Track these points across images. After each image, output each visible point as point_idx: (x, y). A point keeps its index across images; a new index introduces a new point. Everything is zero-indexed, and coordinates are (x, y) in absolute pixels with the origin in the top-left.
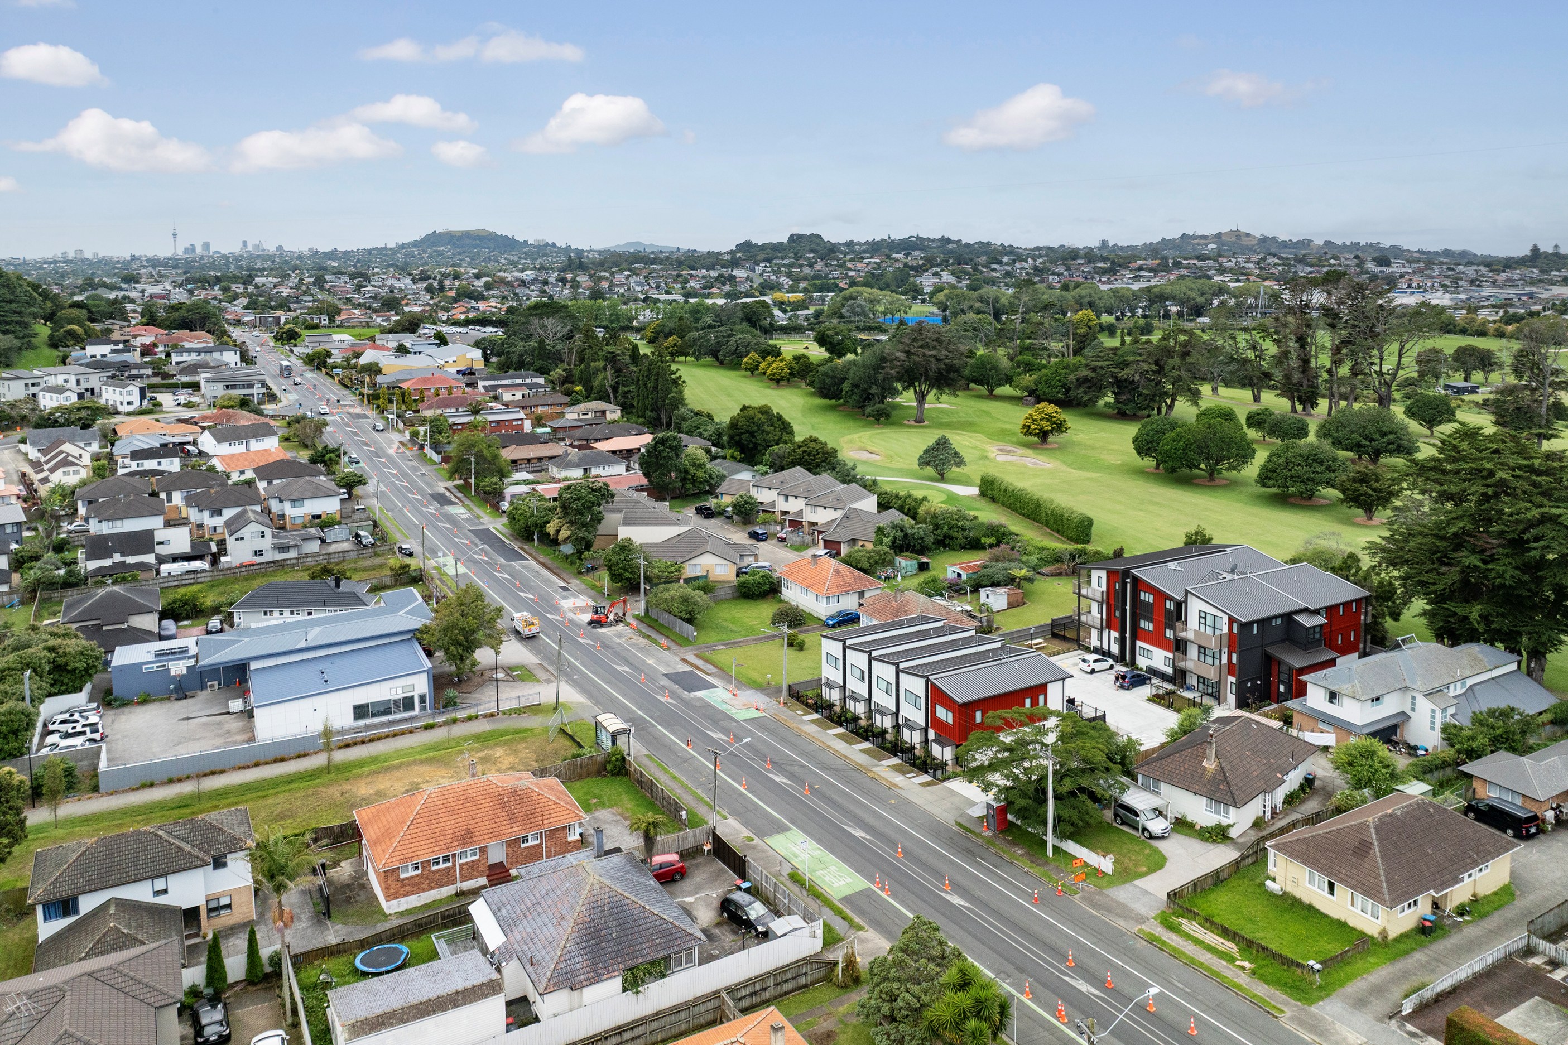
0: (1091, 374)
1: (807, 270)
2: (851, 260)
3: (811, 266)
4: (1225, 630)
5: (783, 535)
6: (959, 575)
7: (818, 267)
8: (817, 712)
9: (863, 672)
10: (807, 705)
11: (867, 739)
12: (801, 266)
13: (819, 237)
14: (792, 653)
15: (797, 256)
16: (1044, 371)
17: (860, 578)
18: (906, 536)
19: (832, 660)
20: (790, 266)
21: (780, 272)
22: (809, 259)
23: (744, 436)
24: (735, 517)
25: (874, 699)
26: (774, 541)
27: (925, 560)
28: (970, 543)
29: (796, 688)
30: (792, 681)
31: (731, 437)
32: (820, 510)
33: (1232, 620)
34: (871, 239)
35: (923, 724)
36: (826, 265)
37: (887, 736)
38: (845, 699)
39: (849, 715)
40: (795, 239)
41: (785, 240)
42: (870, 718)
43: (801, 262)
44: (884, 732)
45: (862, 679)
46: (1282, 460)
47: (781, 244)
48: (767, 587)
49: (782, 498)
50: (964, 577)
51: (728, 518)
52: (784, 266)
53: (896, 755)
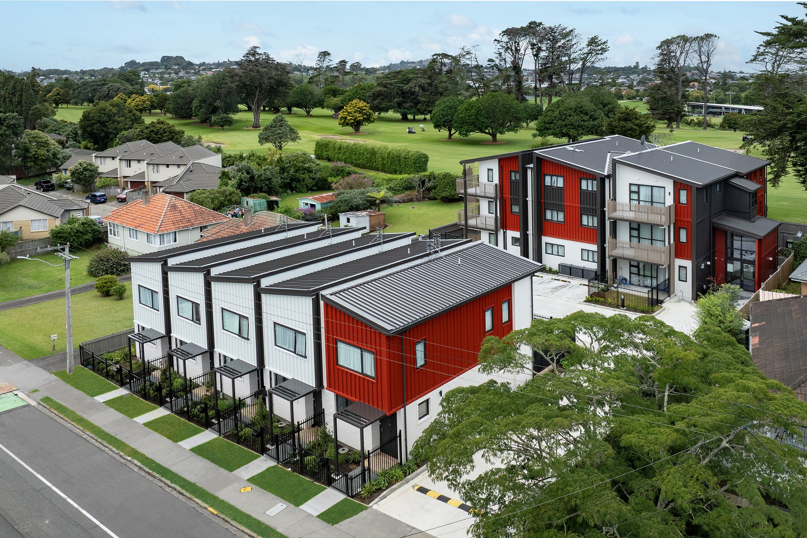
0: (383, 89)
1: (173, 76)
2: (203, 70)
3: (176, 73)
4: (670, 201)
5: (123, 196)
6: (313, 206)
7: (181, 74)
8: (122, 384)
9: (196, 306)
10: (108, 375)
11: (207, 425)
12: (170, 74)
13: (182, 58)
14: (107, 303)
15: (166, 68)
16: (347, 94)
17: (202, 213)
18: (252, 178)
19: (147, 297)
20: (162, 73)
21: (155, 77)
22: (175, 69)
23: (95, 127)
24: (77, 187)
25: (217, 350)
26: (115, 202)
27: (274, 198)
28: (316, 185)
29: (90, 350)
30: (85, 339)
31: (85, 131)
32: (162, 168)
33: (679, 186)
34: (216, 62)
35: (312, 382)
36: (187, 73)
37: (244, 411)
38: (170, 358)
39: (177, 383)
40: (165, 59)
41: (159, 60)
42: (212, 383)
43: (169, 71)
44: (239, 404)
45: (197, 319)
46: (556, 113)
47: (157, 62)
48: (89, 236)
49: (124, 163)
50: (318, 207)
51: (69, 189)
52: (157, 73)
53: (263, 451)
